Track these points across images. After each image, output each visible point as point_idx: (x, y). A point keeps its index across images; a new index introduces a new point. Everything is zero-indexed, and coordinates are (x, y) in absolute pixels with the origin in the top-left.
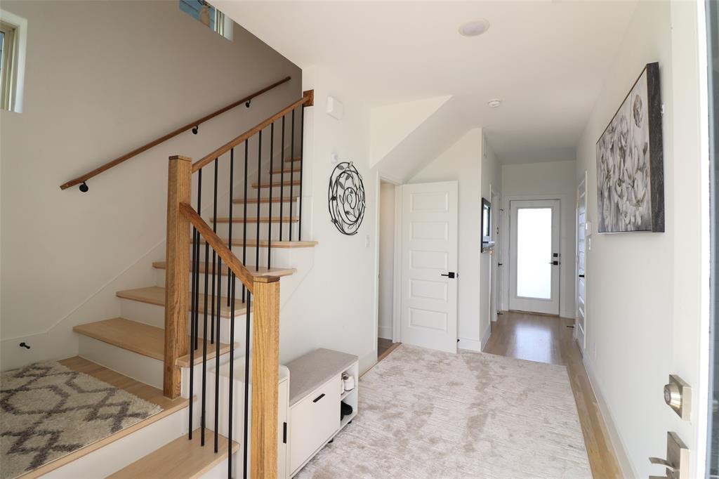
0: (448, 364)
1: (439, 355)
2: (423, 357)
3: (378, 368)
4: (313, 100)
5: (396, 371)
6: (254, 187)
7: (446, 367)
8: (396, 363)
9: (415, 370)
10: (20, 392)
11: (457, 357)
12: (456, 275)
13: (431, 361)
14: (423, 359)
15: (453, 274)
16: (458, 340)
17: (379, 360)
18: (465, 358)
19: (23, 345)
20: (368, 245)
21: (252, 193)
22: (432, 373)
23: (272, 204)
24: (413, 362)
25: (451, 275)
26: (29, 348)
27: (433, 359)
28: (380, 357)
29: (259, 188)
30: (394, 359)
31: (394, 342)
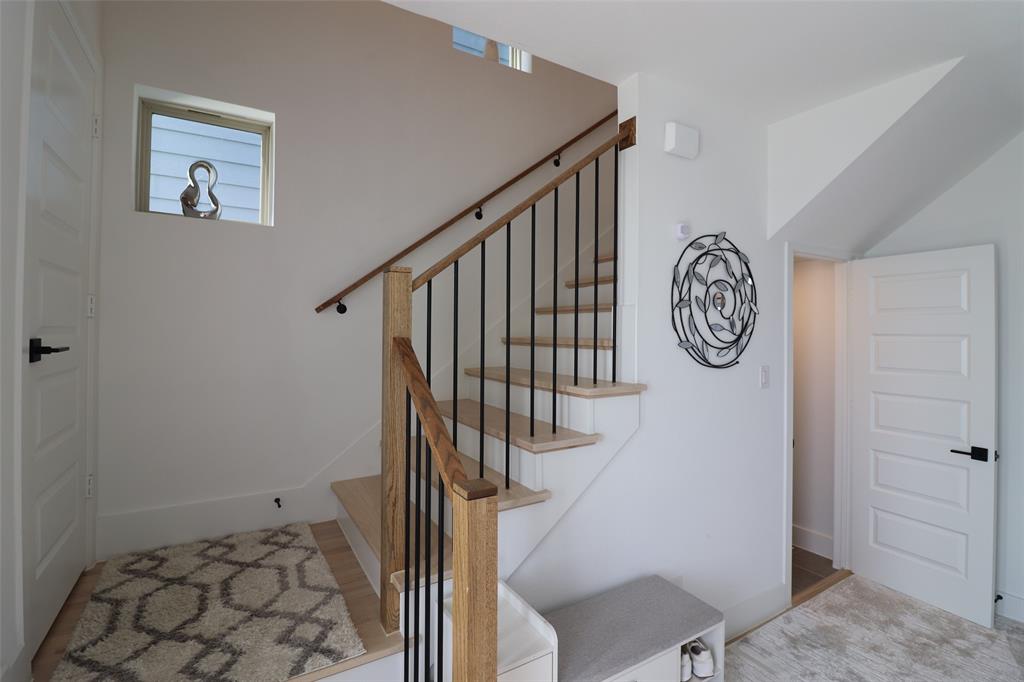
0: (966, 653)
1: (944, 623)
2: (902, 618)
3: (789, 620)
4: (634, 134)
5: (828, 640)
6: (568, 286)
7: (959, 659)
8: (832, 621)
9: (875, 648)
10: (251, 569)
11: (991, 638)
12: (991, 455)
13: (920, 634)
14: (900, 625)
15: (986, 451)
16: (999, 597)
17: (795, 604)
18: (1017, 647)
19: (277, 501)
20: (766, 384)
21: (566, 296)
22: (917, 667)
23: (599, 314)
24: (873, 626)
25: (979, 454)
26: (279, 506)
27: (925, 627)
28: (797, 597)
29: (577, 286)
30: (831, 609)
31: (835, 566)
